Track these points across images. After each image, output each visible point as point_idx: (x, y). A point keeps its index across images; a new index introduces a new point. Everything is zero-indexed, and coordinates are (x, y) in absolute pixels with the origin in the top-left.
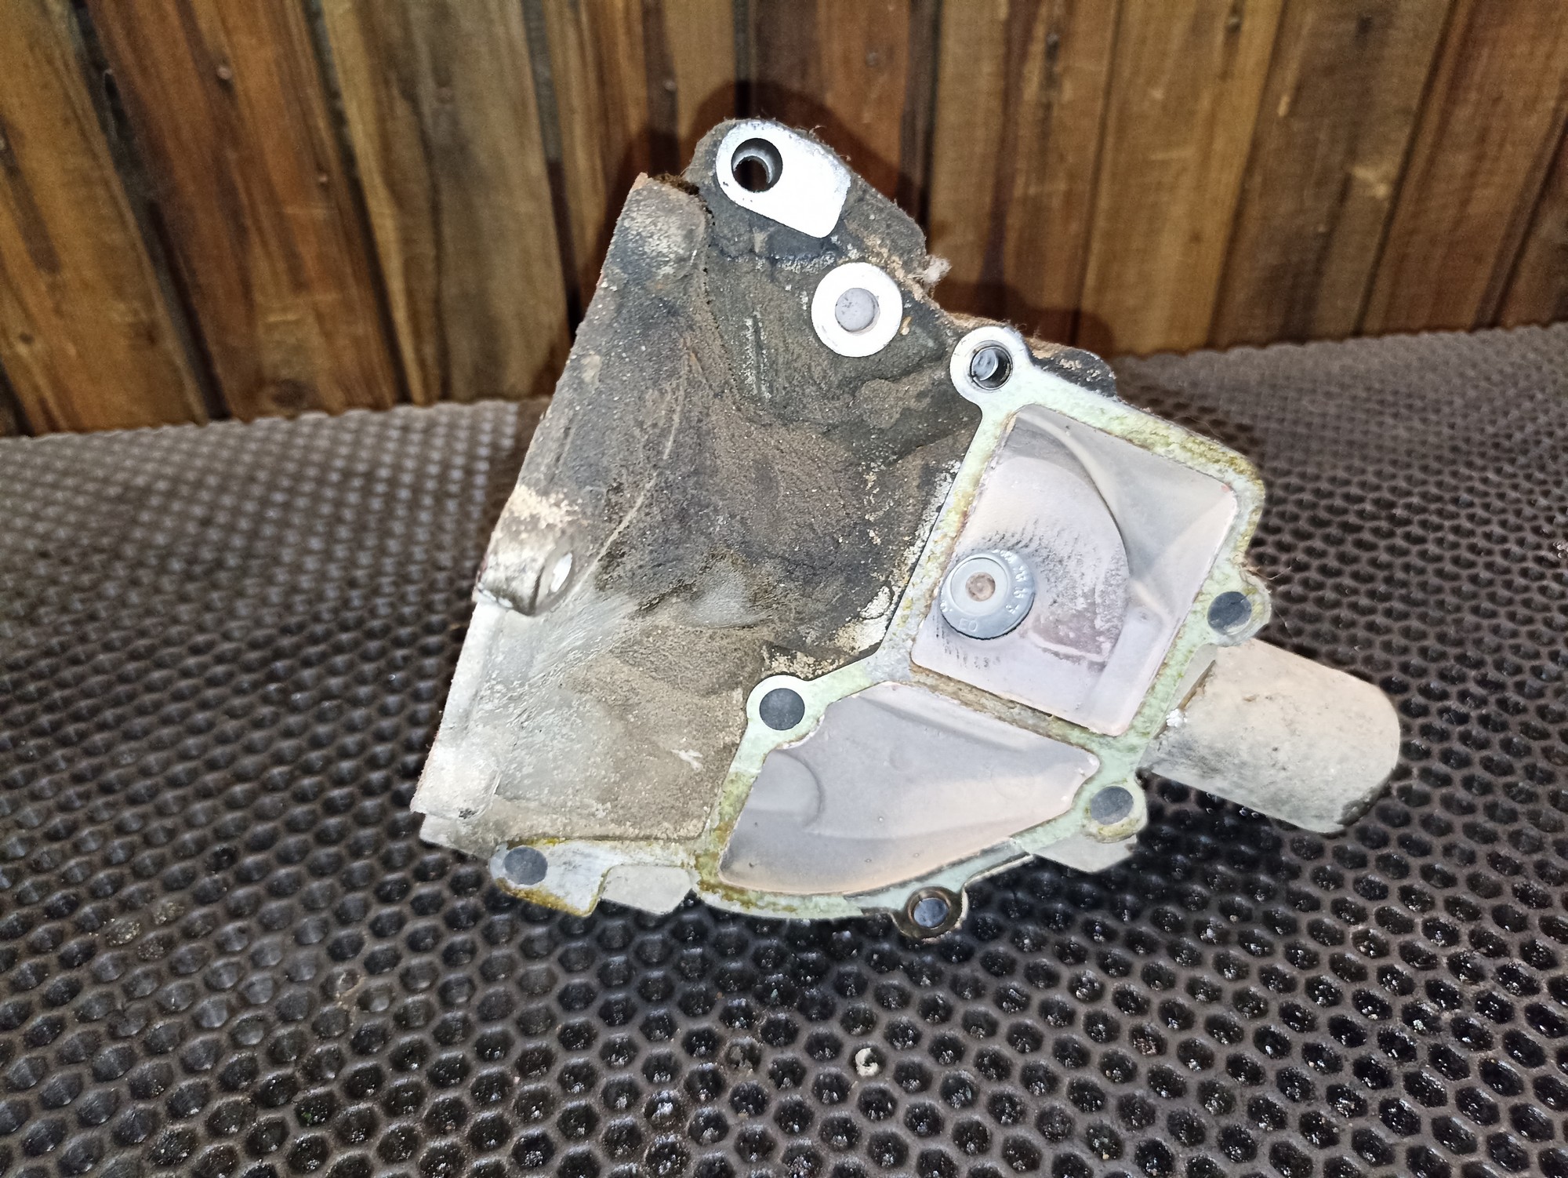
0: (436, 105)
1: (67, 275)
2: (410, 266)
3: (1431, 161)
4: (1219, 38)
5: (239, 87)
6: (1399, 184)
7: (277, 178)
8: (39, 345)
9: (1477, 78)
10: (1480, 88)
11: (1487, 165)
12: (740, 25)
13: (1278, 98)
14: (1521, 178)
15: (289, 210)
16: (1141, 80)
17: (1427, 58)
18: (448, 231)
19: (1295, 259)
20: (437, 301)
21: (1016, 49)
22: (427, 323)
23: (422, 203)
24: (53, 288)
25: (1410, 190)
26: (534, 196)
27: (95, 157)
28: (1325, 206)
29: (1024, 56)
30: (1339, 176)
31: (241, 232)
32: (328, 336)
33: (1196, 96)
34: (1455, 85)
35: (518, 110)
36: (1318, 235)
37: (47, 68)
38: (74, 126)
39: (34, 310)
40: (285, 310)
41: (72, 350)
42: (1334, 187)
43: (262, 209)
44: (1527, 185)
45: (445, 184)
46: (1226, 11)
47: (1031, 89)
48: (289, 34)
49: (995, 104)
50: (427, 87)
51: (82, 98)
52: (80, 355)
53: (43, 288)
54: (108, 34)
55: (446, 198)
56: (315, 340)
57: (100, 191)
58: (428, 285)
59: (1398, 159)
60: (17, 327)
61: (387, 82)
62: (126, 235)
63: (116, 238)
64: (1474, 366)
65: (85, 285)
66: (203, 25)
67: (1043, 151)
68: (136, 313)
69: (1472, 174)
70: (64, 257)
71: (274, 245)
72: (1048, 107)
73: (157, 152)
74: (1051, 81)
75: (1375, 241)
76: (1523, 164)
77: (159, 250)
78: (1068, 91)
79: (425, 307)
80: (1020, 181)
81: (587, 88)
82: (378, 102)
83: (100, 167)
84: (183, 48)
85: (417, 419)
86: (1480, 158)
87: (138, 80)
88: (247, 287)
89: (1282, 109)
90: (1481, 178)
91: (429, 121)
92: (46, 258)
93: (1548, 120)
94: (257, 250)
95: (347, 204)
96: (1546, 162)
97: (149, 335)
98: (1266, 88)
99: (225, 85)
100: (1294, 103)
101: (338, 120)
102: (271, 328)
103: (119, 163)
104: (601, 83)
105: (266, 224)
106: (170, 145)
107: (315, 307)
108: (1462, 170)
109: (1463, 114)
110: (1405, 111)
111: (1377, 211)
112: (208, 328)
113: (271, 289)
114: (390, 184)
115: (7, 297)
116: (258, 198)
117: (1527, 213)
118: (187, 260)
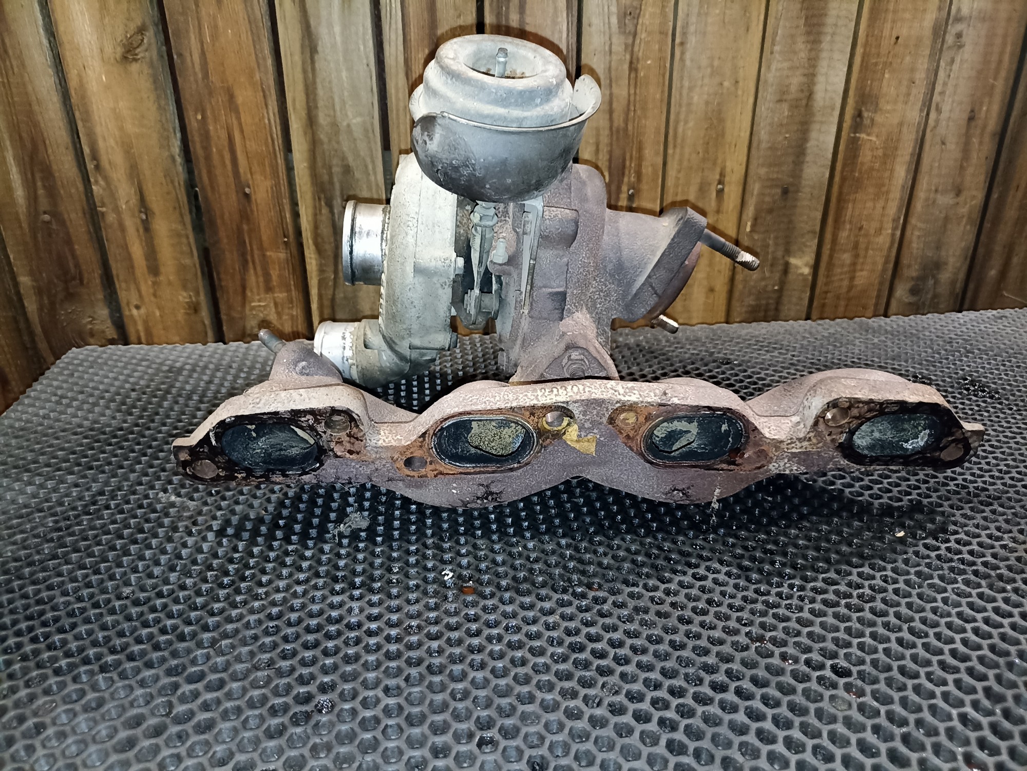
1: (162, 278)
2: (321, 283)
3: (831, 257)
4: (714, 194)
5: (253, 197)
6: (816, 267)
7: (264, 238)
8: (143, 311)
9: (847, 218)
10: (851, 222)
11: (861, 260)
13: (746, 222)
14: (880, 267)
15: (268, 253)
17: (821, 208)
18: (340, 267)
19: (764, 302)
20: (333, 300)
21: (613, 195)
22: (327, 311)
23: (330, 253)
24: (155, 283)
25: (822, 271)
27: (184, 225)
28: (777, 276)
29: (618, 199)
30: (782, 262)
31: (245, 263)
32: (279, 314)
34: (837, 222)
36: (774, 291)
37: (170, 186)
38: (178, 211)
39: (144, 293)
40: (259, 301)
41: (158, 314)
42: (780, 268)
43: (256, 252)
44: (884, 270)
46: (716, 182)
48: (278, 177)
50: (337, 201)
51: (183, 198)
52: (161, 316)
53: (150, 283)
54: (200, 173)
56: (273, 316)
57: (184, 240)
58: (330, 292)
59: (813, 256)
60: (135, 301)
61: (319, 199)
62: (193, 261)
63: (187, 261)
65: (170, 283)
66: (241, 170)
68: (190, 297)
69: (854, 264)
70: (163, 269)
71: (259, 268)
73: (212, 223)
75: (806, 296)
76: (880, 261)
77: (206, 269)
79: (327, 303)
82: (315, 207)
83: (186, 229)
84: (231, 179)
86: (857, 256)
87: (209, 194)
88: (244, 288)
89: (748, 229)
90: (859, 267)
91: (336, 216)
92: (154, 269)
93: (888, 240)
94: (252, 271)
95: (295, 251)
96: (893, 259)
97: (195, 309)
98: (740, 219)
99: (247, 196)
100: (753, 226)
101: (296, 215)
102: (253, 308)
103: (194, 229)
105: (257, 261)
106: (219, 221)
107: (274, 299)
108: (848, 262)
109: (843, 235)
110: (814, 232)
111: (805, 280)
112: (223, 307)
113: (255, 290)
114: (316, 244)
115: (133, 287)
116: (255, 247)
117: (887, 285)
118: (218, 274)
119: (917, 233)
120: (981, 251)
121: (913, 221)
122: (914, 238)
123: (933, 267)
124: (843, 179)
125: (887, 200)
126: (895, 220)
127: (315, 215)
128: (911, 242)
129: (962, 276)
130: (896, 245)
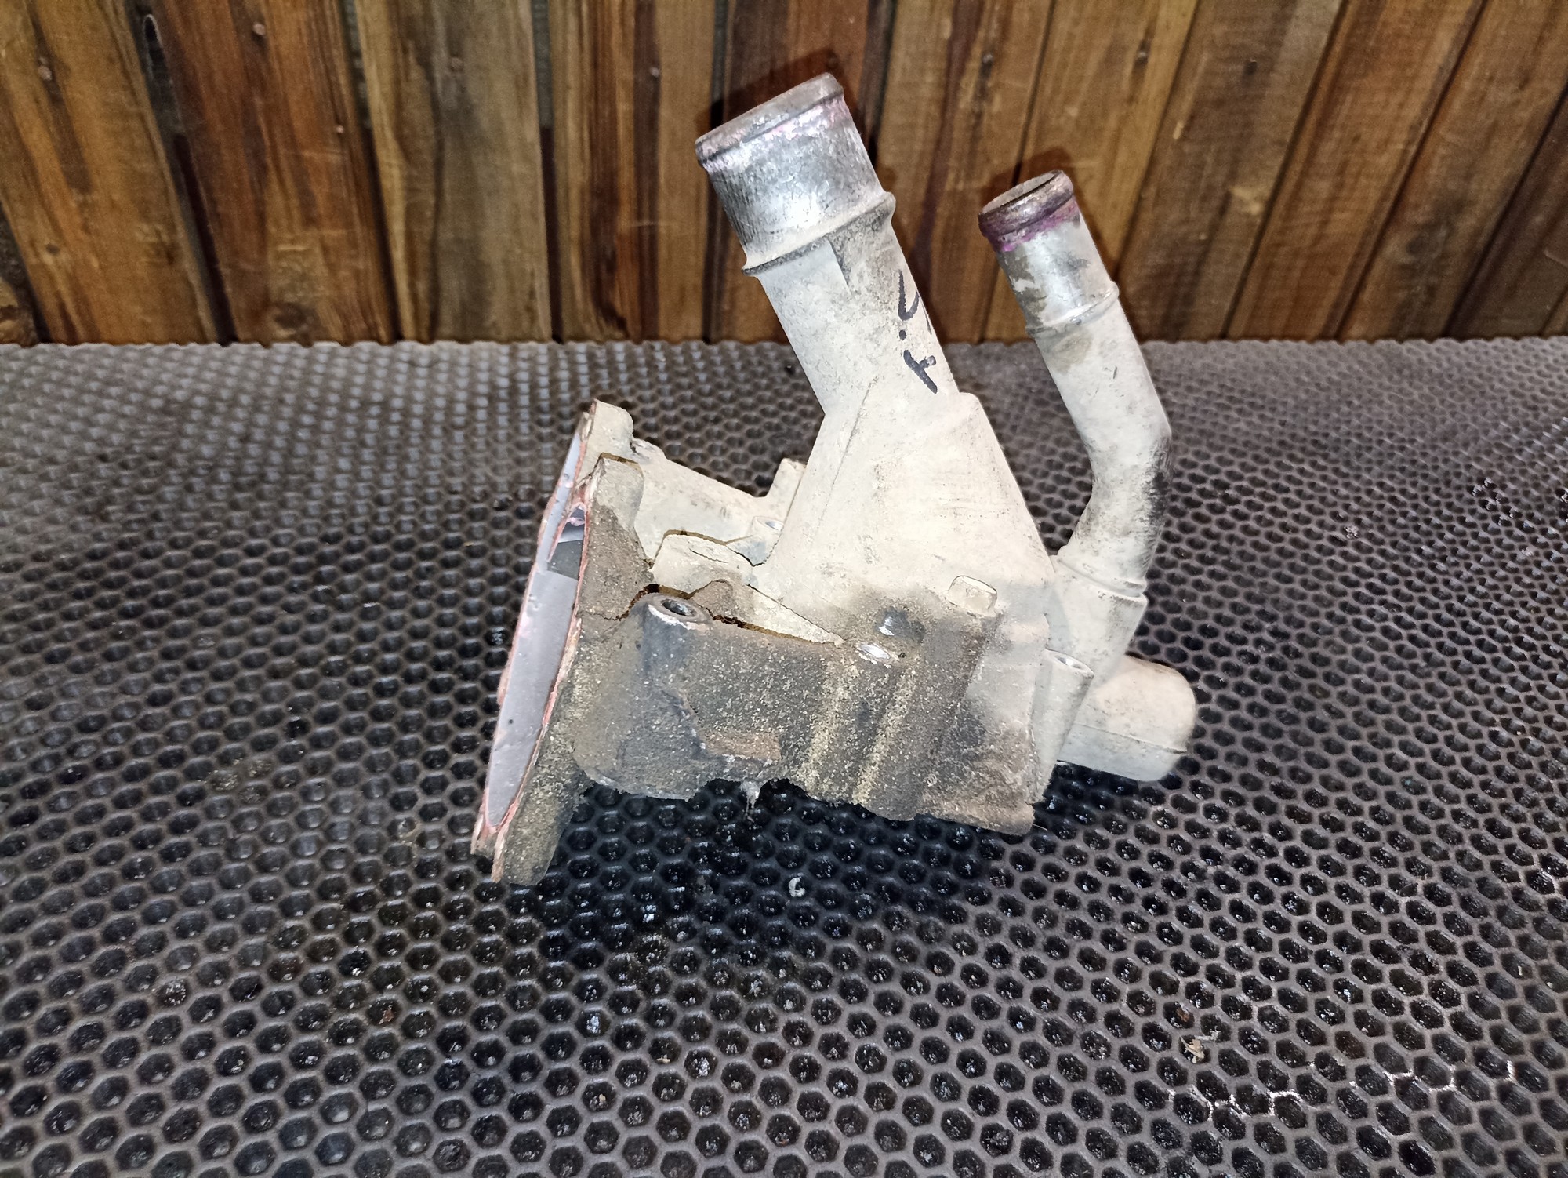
0: (447, 72)
1: (96, 196)
2: (412, 213)
3: (1299, 185)
4: (1128, 69)
5: (272, 43)
6: (1270, 204)
7: (298, 124)
8: (64, 257)
9: (1339, 121)
10: (1343, 127)
11: (1344, 193)
12: (720, 23)
13: (1174, 124)
14: (1371, 206)
15: (307, 154)
16: (1059, 98)
17: (1301, 100)
18: (447, 183)
19: (1178, 260)
20: (433, 244)
21: (955, 66)
22: (423, 263)
23: (428, 158)
24: (83, 206)
25: (1280, 208)
26: (526, 159)
27: (133, 93)
28: (1207, 218)
29: (962, 71)
30: (1220, 193)
31: (261, 172)
32: (332, 268)
33: (1105, 115)
34: (1322, 125)
35: (520, 84)
36: (1200, 243)
37: (97, 12)
38: (118, 65)
39: (63, 224)
40: (293, 242)
41: (95, 263)
42: (1215, 203)
43: (282, 151)
44: (1376, 212)
45: (449, 144)
46: (1136, 47)
47: (966, 100)
48: (321, 3)
49: (934, 110)
50: (441, 57)
51: (127, 42)
52: (101, 267)
53: (73, 205)
55: (449, 155)
56: (321, 270)
57: (135, 124)
58: (427, 230)
59: (1271, 183)
60: (46, 238)
61: (405, 51)
62: (157, 165)
63: (146, 166)
64: (1308, 373)
65: (113, 205)
67: (973, 153)
68: (158, 234)
69: (1333, 199)
70: (97, 181)
71: (289, 182)
72: (979, 116)
73: (190, 91)
74: (983, 94)
75: (1246, 252)
76: (1374, 195)
77: (184, 180)
78: (997, 104)
79: (422, 249)
80: (951, 176)
81: (581, 68)
82: (396, 67)
83: (137, 103)
84: (225, 5)
85: (420, 354)
86: (1340, 186)
87: (180, 32)
88: (262, 218)
89: (1177, 135)
90: (1339, 204)
91: (439, 86)
92: (80, 179)
93: (1395, 161)
94: (275, 186)
95: (360, 154)
96: (1393, 194)
97: (170, 255)
98: (1165, 113)
99: (259, 40)
100: (1187, 129)
101: (357, 77)
102: (280, 256)
103: (154, 99)
104: (595, 65)
105: (284, 164)
106: (203, 88)
107: (322, 241)
108: (1324, 195)
109: (1328, 147)
110: (1281, 143)
111: (1250, 225)
112: (222, 252)
113: (284, 222)
114: (400, 138)
115: (38, 212)
116: (279, 140)
117: (1375, 236)
118: (209, 190)
119: (1442, 151)
120: (1530, 182)
121: (1442, 130)
122: (1436, 161)
123: (1452, 207)
124: (1348, 50)
125: (1409, 91)
126: (1413, 128)
127: (397, 82)
128: (1429, 165)
129: (1490, 224)
130: (1405, 169)
